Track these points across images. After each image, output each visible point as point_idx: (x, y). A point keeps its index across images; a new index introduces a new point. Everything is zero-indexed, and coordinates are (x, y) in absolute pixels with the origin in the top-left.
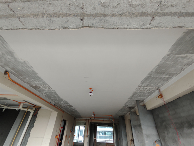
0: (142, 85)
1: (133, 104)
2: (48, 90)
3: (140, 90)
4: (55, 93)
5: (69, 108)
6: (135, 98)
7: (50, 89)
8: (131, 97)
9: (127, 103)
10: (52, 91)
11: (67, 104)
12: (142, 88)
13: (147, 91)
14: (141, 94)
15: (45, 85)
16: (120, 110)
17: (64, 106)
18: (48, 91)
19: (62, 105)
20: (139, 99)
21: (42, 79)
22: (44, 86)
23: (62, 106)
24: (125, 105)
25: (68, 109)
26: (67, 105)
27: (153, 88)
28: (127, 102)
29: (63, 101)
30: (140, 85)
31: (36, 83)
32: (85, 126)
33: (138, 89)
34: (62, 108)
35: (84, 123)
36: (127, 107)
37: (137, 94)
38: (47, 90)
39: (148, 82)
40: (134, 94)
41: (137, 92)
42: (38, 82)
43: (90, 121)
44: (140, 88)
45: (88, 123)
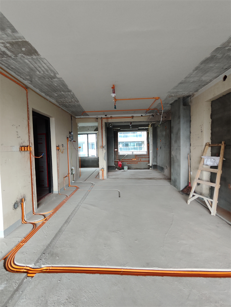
32: (96, 134)
35: (95, 128)
43: (104, 121)
45: (102, 125)
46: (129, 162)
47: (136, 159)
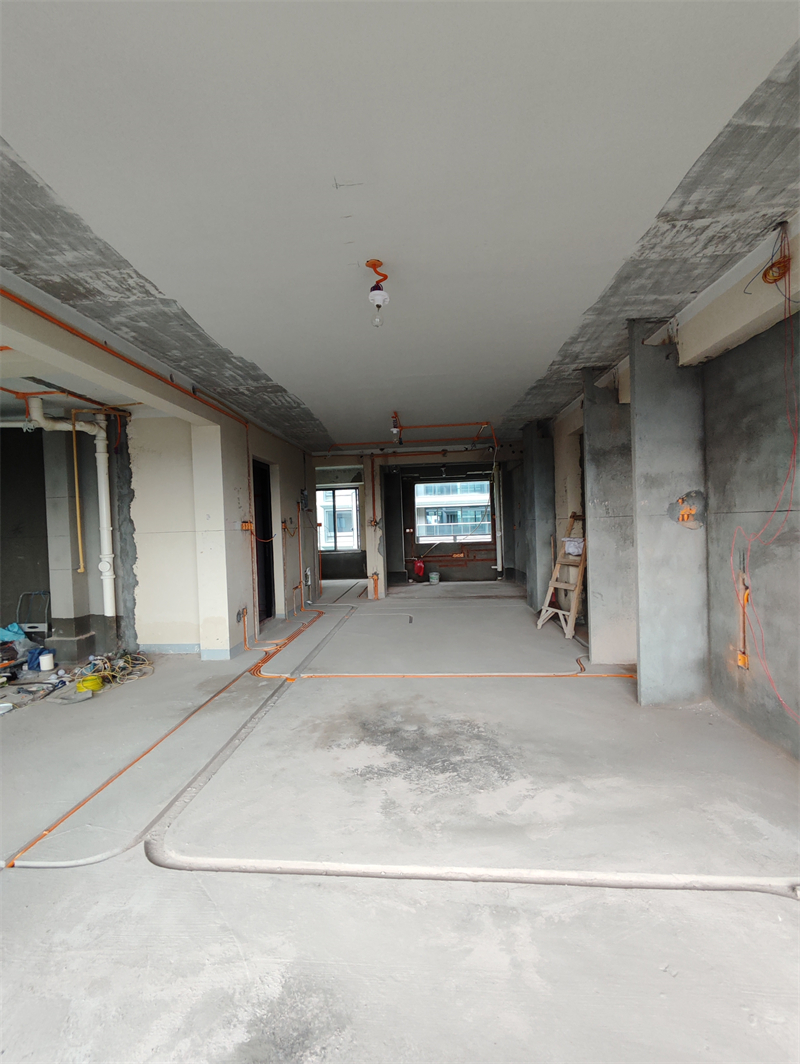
0: (683, 204)
1: (605, 343)
2: (143, 304)
3: (667, 241)
4: (183, 317)
5: (268, 403)
6: (626, 304)
7: (147, 292)
8: (604, 299)
9: (574, 341)
10: (161, 306)
11: (256, 378)
12: (679, 224)
13: (705, 247)
14: (663, 274)
15: (115, 273)
16: (534, 388)
17: (243, 394)
18: (139, 309)
19: (231, 386)
20: (648, 310)
21: (86, 229)
22: (114, 278)
23: (230, 393)
24: (565, 357)
25: (266, 411)
26: (255, 384)
27: (747, 222)
28: (579, 336)
29: (231, 363)
30: (673, 206)
31: (58, 259)
33: (655, 236)
34: (234, 407)
35: (354, 473)
36: (574, 366)
37: (639, 274)
38: (136, 303)
39: (728, 174)
40: (623, 278)
41: (646, 260)
42: (70, 256)
44: (667, 226)
45: (373, 471)
46: (443, 564)
47: (462, 555)
